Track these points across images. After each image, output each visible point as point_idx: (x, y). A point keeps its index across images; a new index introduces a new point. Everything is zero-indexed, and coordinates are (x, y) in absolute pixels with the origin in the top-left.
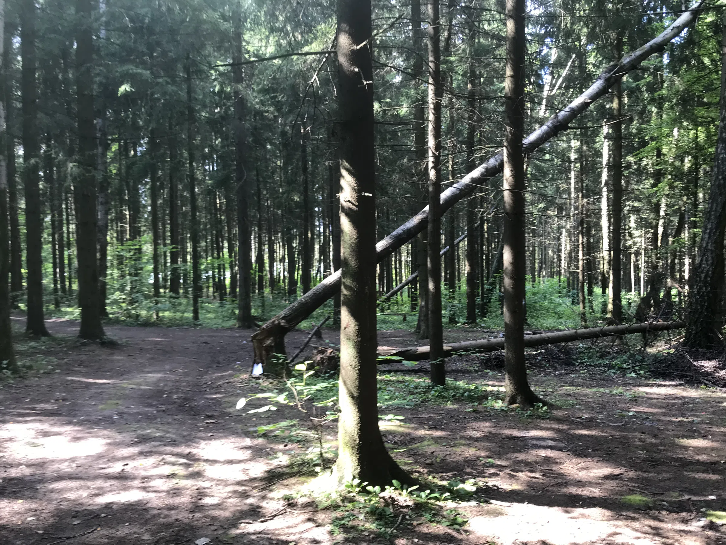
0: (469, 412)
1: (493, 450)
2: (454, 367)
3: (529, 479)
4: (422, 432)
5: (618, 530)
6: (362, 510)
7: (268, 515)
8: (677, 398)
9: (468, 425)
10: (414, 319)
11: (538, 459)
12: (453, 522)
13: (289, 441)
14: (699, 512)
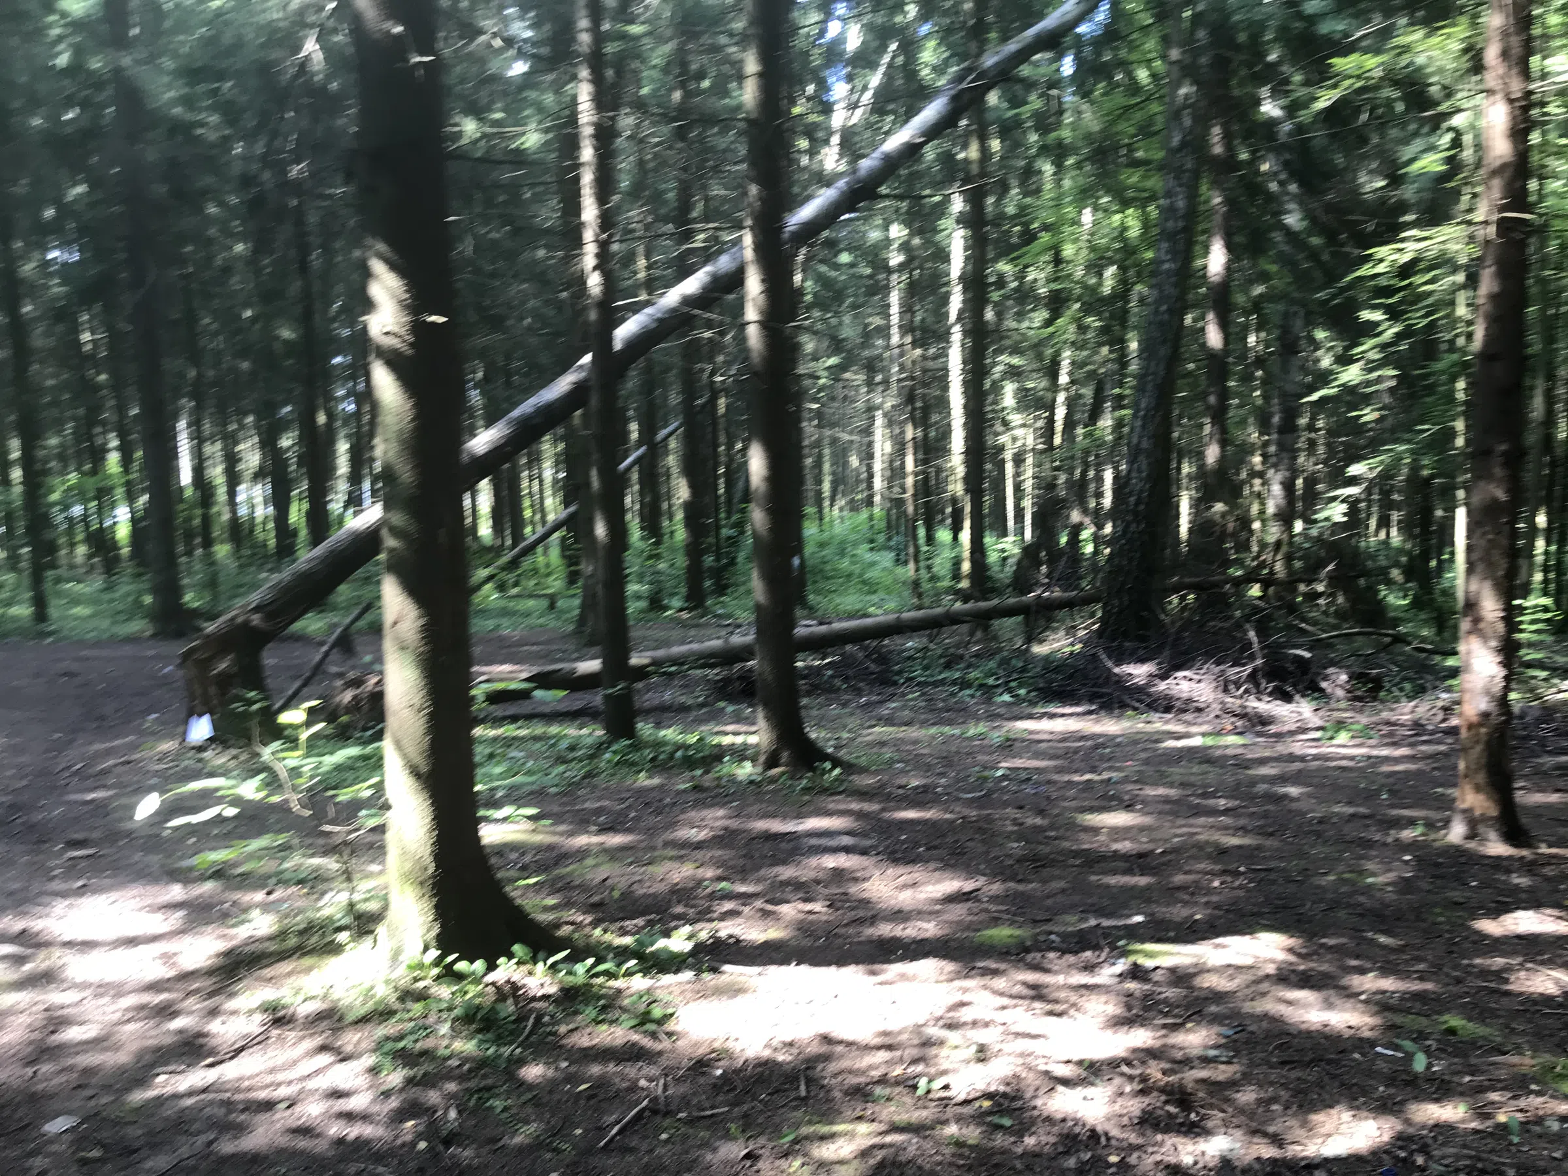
0: (684, 791)
1: (731, 863)
2: (656, 702)
3: (801, 916)
4: (582, 840)
5: (966, 998)
6: (445, 1015)
7: (224, 1048)
8: (1083, 738)
9: (682, 817)
10: (572, 604)
11: (821, 875)
12: (644, 1020)
13: (279, 882)
14: (1113, 948)
